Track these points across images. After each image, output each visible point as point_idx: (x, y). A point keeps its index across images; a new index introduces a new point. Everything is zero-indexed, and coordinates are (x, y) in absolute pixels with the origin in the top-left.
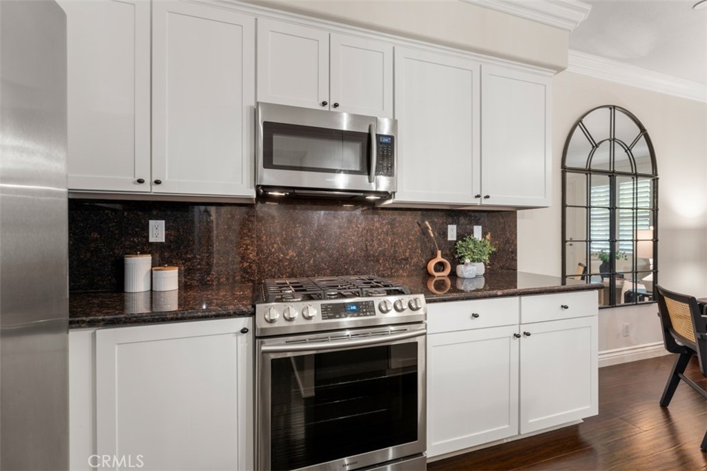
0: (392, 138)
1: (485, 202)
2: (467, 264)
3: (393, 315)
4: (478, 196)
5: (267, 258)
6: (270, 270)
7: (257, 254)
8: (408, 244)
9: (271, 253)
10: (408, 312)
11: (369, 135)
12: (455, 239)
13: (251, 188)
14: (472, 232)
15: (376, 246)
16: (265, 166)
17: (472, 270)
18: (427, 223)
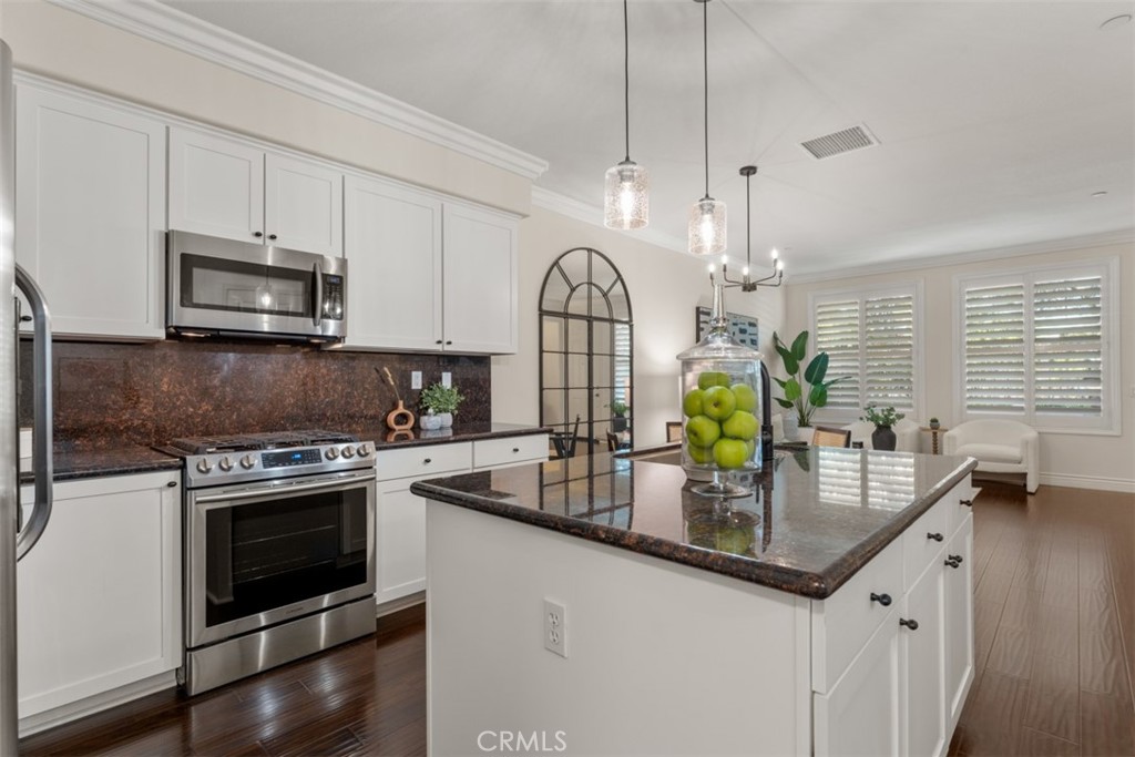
0: (341, 278)
1: (448, 348)
2: (430, 415)
3: (341, 462)
4: (439, 342)
5: (170, 412)
6: (175, 429)
7: (155, 408)
8: (363, 394)
9: (175, 407)
10: (356, 458)
11: (314, 274)
12: (420, 387)
13: (160, 328)
14: (440, 379)
15: (322, 397)
16: (182, 305)
17: (437, 421)
18: (386, 369)
